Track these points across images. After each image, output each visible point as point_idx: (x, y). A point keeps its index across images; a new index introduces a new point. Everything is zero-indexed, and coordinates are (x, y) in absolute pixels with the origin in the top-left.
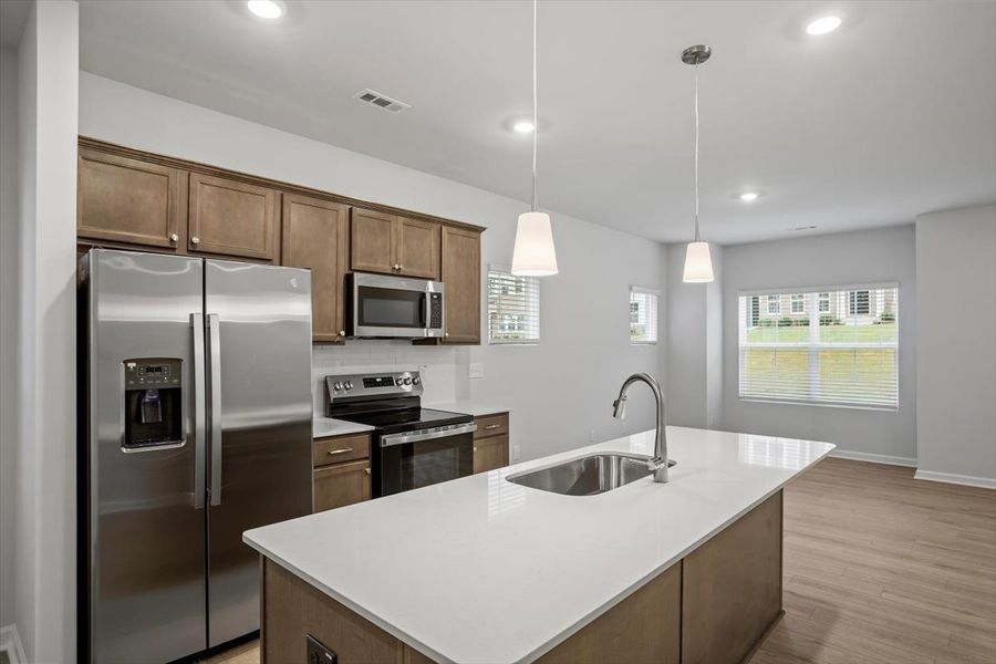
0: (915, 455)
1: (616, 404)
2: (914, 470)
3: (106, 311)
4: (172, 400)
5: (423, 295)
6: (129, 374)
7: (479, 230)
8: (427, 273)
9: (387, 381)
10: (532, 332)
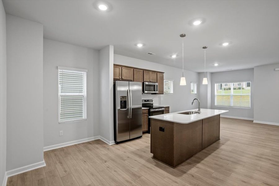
0: (253, 118)
1: (192, 103)
2: (253, 121)
3: (119, 89)
4: (125, 102)
5: (155, 85)
6: (121, 99)
7: (163, 73)
8: (155, 81)
9: (148, 101)
10: (172, 92)
